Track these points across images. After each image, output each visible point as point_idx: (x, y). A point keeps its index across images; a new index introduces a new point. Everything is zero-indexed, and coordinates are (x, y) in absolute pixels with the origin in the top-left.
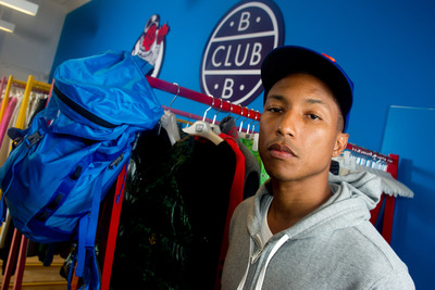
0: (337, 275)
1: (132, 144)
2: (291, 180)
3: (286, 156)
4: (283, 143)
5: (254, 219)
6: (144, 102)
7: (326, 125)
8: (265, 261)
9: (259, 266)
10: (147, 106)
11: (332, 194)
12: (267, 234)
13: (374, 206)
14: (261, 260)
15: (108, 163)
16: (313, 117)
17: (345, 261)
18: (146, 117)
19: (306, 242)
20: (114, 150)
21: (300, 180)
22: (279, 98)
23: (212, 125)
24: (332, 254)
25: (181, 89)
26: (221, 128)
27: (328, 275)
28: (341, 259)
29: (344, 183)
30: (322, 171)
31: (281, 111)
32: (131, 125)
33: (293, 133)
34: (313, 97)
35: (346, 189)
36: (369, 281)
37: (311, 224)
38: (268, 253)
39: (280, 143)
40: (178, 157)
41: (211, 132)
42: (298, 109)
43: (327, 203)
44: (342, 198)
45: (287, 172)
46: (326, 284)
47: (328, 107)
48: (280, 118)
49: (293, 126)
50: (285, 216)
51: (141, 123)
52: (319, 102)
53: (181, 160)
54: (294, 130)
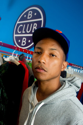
0: (62, 118)
2: (44, 81)
3: (42, 71)
4: (41, 66)
5: (31, 95)
7: (58, 59)
8: (35, 112)
9: (33, 114)
11: (61, 86)
12: (36, 101)
13: (78, 90)
14: (34, 112)
16: (53, 55)
17: (66, 113)
19: (51, 105)
21: (48, 80)
22: (39, 48)
23: (16, 57)
24: (61, 110)
25: (3, 44)
26: (19, 59)
27: (59, 118)
28: (64, 112)
29: (66, 81)
30: (57, 77)
31: (40, 53)
33: (45, 62)
34: (53, 47)
35: (67, 84)
36: (75, 121)
37: (52, 98)
38: (36, 109)
39: (39, 66)
40: (2, 70)
41: (15, 61)
42: (47, 52)
43: (59, 90)
44: (65, 87)
45: (42, 77)
46: (58, 122)
47: (59, 51)
48: (40, 56)
49: (45, 59)
50: (43, 95)
52: (55, 49)
53: (3, 72)
54: (45, 61)
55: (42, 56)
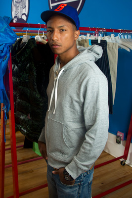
1: (9, 51)
6: (9, 34)
10: (10, 35)
15: (2, 59)
16: (63, 30)
18: (10, 40)
20: (3, 54)
23: (43, 36)
32: (6, 44)
39: (54, 43)
51: (9, 42)
54: (58, 38)
55: (54, 35)
